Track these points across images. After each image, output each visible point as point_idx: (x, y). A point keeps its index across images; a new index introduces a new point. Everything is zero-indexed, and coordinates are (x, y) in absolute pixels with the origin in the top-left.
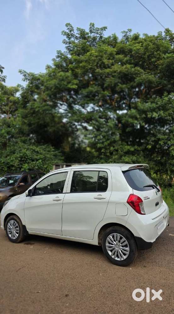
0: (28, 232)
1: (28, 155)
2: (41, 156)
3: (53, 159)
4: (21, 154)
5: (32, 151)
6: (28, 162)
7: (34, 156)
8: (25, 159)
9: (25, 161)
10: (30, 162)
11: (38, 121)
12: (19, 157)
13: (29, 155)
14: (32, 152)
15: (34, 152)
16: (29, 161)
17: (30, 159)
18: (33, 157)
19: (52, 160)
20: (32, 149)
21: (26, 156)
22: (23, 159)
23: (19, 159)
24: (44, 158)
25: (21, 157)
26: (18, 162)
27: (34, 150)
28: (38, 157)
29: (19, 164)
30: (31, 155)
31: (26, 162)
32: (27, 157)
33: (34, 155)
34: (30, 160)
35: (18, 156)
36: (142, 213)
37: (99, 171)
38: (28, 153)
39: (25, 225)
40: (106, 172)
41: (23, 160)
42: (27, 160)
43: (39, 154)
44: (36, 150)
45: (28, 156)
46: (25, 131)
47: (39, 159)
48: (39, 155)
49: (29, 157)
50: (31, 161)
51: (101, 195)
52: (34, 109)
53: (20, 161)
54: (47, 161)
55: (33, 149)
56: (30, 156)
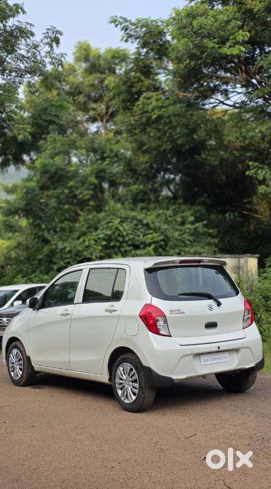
0: (33, 366)
1: (125, 234)
2: (155, 235)
3: (188, 242)
4: (109, 233)
5: (135, 222)
6: (126, 251)
7: (139, 236)
8: (118, 244)
9: (116, 250)
10: (130, 251)
11: (159, 143)
12: (104, 239)
13: (127, 235)
14: (136, 225)
15: (140, 226)
16: (128, 248)
17: (130, 243)
18: (137, 238)
19: (186, 246)
20: (134, 218)
21: (119, 235)
22: (112, 244)
23: (104, 243)
24: (162, 240)
25: (109, 239)
26: (101, 251)
27: (140, 221)
28: (148, 239)
29: (102, 254)
30: (131, 234)
31: (120, 251)
32: (121, 239)
33: (139, 233)
34: (129, 246)
35: (101, 236)
36: (162, 332)
37: (118, 269)
38: (126, 227)
39: (29, 355)
40: (124, 269)
41: (114, 247)
42: (120, 246)
43: (151, 232)
44: (145, 222)
45: (123, 236)
46: (139, 169)
47: (150, 245)
48: (151, 234)
49: (127, 239)
50: (131, 248)
51: (113, 306)
52: (149, 115)
53: (106, 247)
54: (171, 248)
55: (139, 218)
56: (131, 237)
